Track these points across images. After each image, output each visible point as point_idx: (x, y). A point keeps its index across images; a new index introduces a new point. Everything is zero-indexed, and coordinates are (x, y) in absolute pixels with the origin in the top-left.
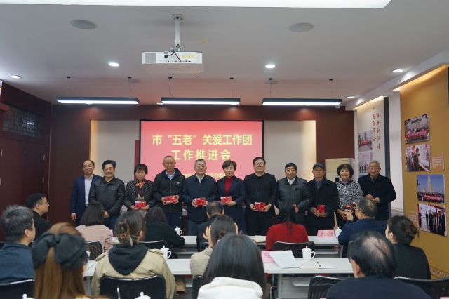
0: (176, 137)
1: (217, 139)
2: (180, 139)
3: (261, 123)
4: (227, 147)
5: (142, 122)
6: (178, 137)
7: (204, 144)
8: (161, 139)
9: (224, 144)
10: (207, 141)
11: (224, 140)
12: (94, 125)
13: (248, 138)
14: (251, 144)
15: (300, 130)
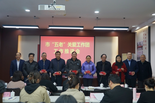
0: (56, 43)
1: (74, 44)
2: (58, 44)
3: (93, 38)
4: (79, 48)
5: (41, 37)
6: (57, 43)
7: (68, 46)
8: (49, 44)
9: (77, 46)
10: (70, 45)
11: (77, 45)
12: (20, 38)
13: (88, 44)
14: (89, 47)
15: (111, 41)
